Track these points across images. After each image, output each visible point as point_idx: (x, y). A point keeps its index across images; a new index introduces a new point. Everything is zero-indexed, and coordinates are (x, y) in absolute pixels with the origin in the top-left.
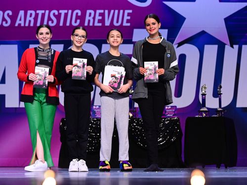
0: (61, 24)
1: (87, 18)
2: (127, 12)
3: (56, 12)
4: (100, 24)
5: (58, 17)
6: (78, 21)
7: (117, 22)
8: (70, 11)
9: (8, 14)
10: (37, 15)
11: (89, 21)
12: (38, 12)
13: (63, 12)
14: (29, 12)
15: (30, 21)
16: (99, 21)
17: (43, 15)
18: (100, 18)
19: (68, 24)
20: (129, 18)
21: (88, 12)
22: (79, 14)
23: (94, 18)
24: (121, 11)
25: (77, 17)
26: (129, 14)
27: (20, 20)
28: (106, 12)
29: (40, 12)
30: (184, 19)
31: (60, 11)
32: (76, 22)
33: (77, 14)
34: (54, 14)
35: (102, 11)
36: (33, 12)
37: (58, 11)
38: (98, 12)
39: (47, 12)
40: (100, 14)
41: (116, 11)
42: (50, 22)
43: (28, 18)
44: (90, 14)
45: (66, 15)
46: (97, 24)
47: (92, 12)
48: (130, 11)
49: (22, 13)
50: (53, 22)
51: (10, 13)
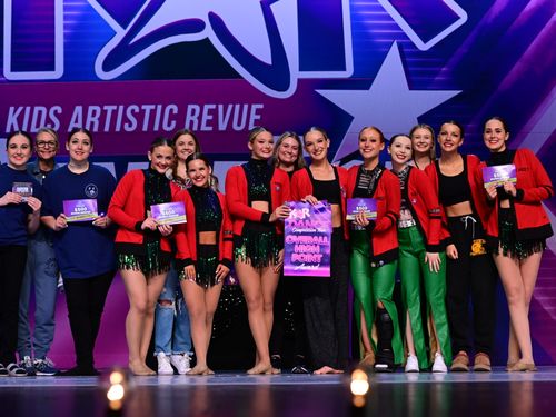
0: (145, 128)
1: (189, 118)
2: (254, 107)
3: (137, 109)
4: (210, 128)
5: (140, 116)
6: (174, 123)
7: (239, 124)
8: (160, 107)
9: (56, 112)
10: (104, 113)
11: (192, 122)
12: (105, 107)
13: (148, 108)
14: (91, 108)
15: (92, 123)
16: (209, 123)
17: (115, 113)
18: (211, 117)
19: (156, 128)
20: (258, 117)
21: (190, 107)
22: (175, 112)
23: (200, 118)
24: (246, 106)
25: (172, 117)
26: (258, 112)
27: (76, 122)
28: (221, 107)
29: (109, 109)
30: (351, 118)
31: (144, 107)
32: (169, 125)
33: (171, 110)
34: (133, 111)
35: (213, 106)
36: (98, 109)
37: (140, 108)
38: (207, 107)
39: (121, 107)
40: (210, 112)
41: (238, 106)
42: (126, 125)
43: (90, 119)
44: (193, 112)
45: (153, 113)
46: (204, 128)
47: (197, 108)
48: (261, 106)
49: (78, 110)
50: (130, 125)
51: (60, 110)
